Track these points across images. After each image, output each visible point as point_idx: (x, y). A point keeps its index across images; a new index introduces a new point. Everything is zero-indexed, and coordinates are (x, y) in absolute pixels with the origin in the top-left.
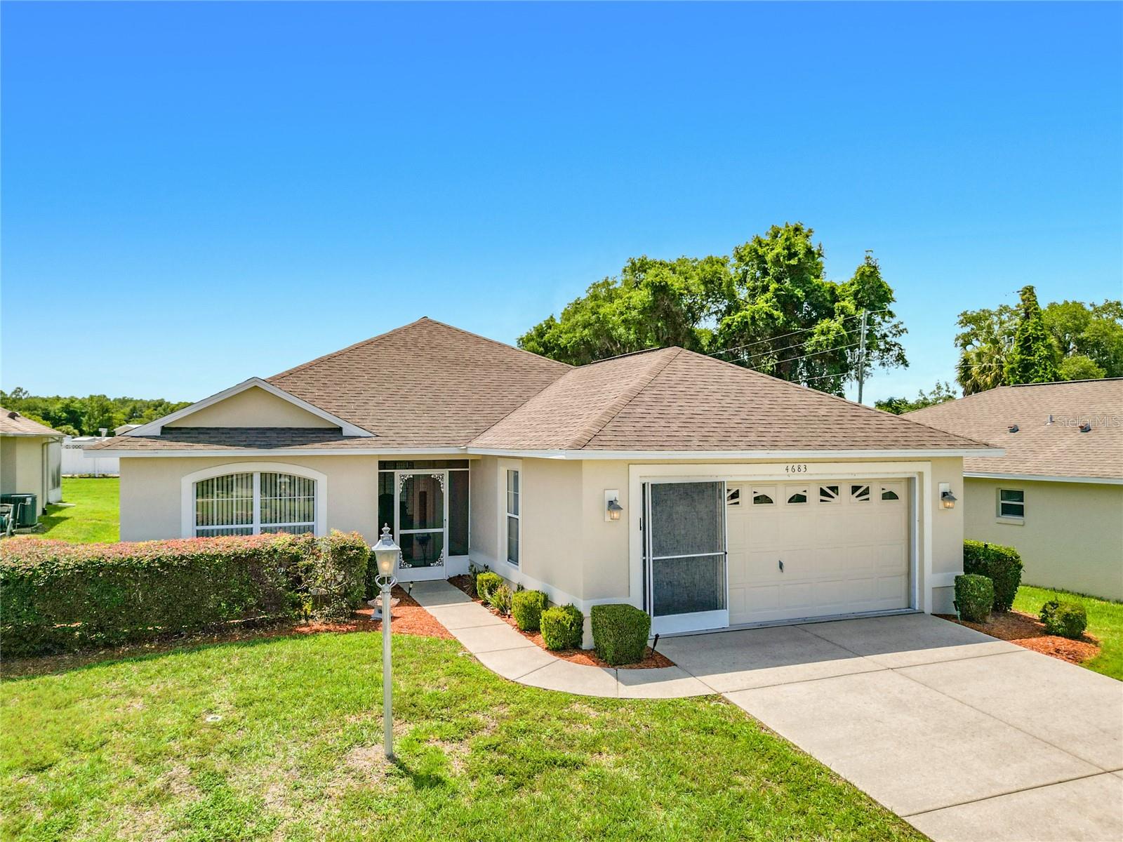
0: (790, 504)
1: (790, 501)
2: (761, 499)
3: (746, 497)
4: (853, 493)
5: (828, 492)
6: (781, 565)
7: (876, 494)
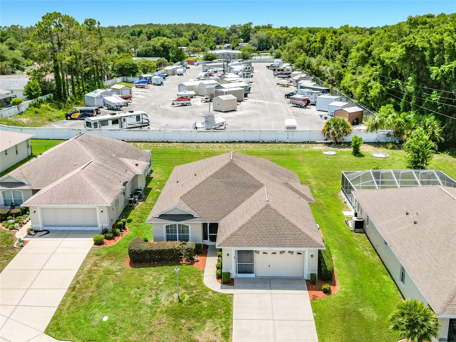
1: (272, 254)
2: (265, 253)
3: (261, 253)
4: (289, 253)
5: (282, 252)
6: (269, 266)
7: (295, 253)
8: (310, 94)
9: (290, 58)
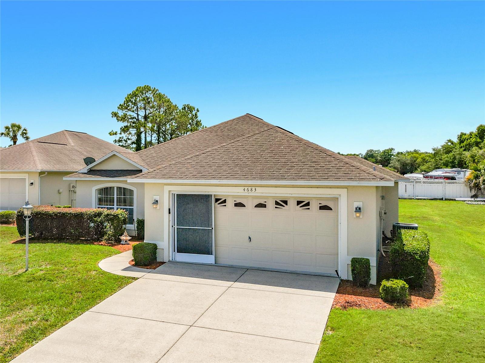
0: (255, 208)
1: (255, 207)
2: (239, 205)
3: (230, 203)
4: (297, 205)
5: (282, 203)
6: (250, 238)
7: (314, 206)
8: (457, 173)
9: (437, 165)
